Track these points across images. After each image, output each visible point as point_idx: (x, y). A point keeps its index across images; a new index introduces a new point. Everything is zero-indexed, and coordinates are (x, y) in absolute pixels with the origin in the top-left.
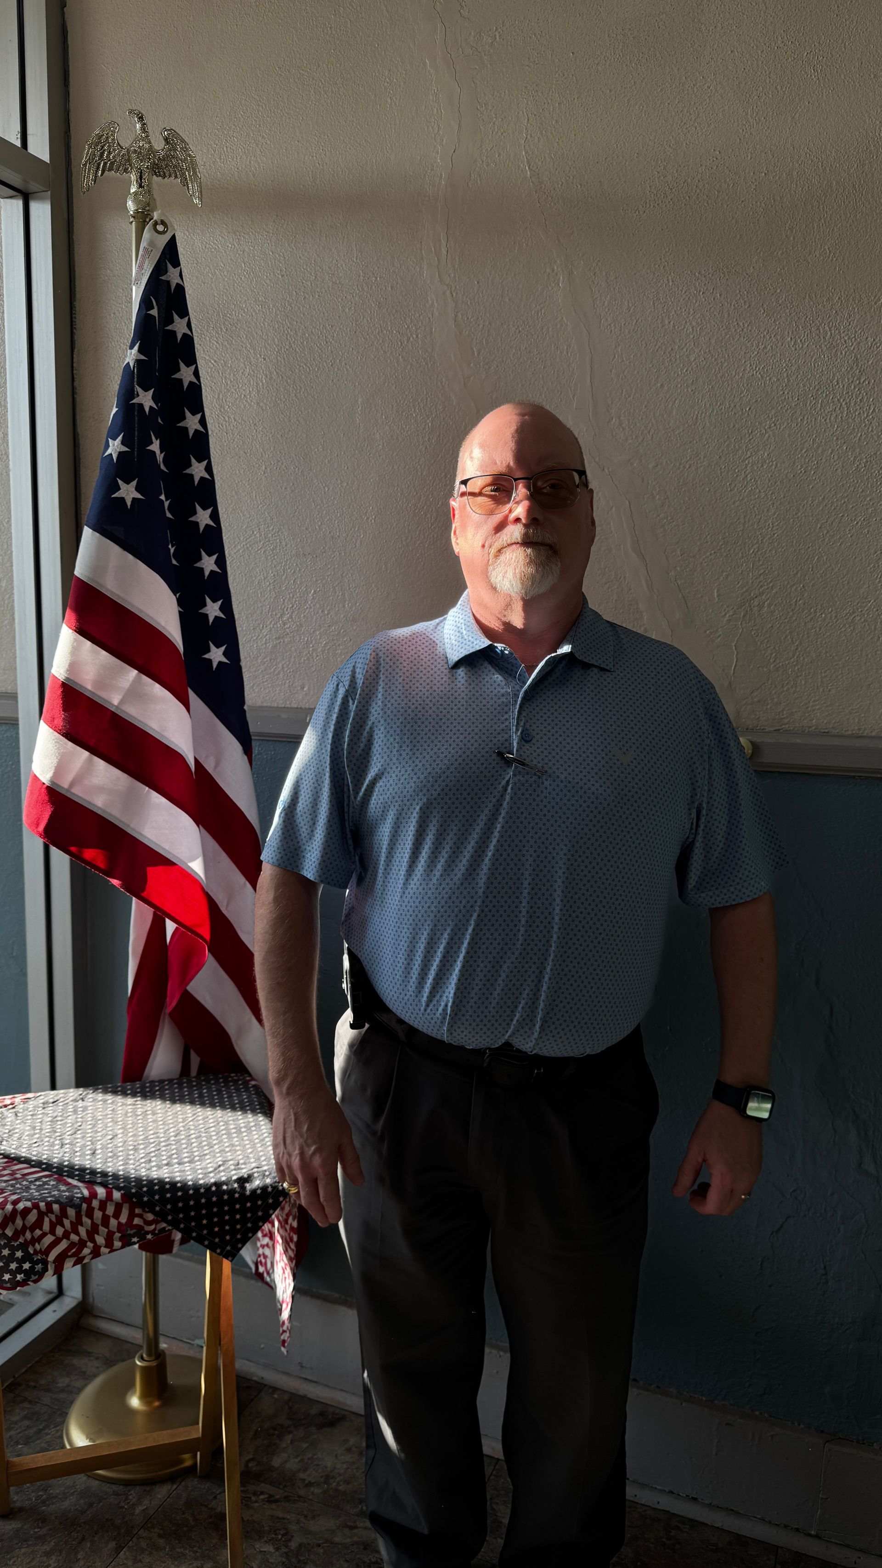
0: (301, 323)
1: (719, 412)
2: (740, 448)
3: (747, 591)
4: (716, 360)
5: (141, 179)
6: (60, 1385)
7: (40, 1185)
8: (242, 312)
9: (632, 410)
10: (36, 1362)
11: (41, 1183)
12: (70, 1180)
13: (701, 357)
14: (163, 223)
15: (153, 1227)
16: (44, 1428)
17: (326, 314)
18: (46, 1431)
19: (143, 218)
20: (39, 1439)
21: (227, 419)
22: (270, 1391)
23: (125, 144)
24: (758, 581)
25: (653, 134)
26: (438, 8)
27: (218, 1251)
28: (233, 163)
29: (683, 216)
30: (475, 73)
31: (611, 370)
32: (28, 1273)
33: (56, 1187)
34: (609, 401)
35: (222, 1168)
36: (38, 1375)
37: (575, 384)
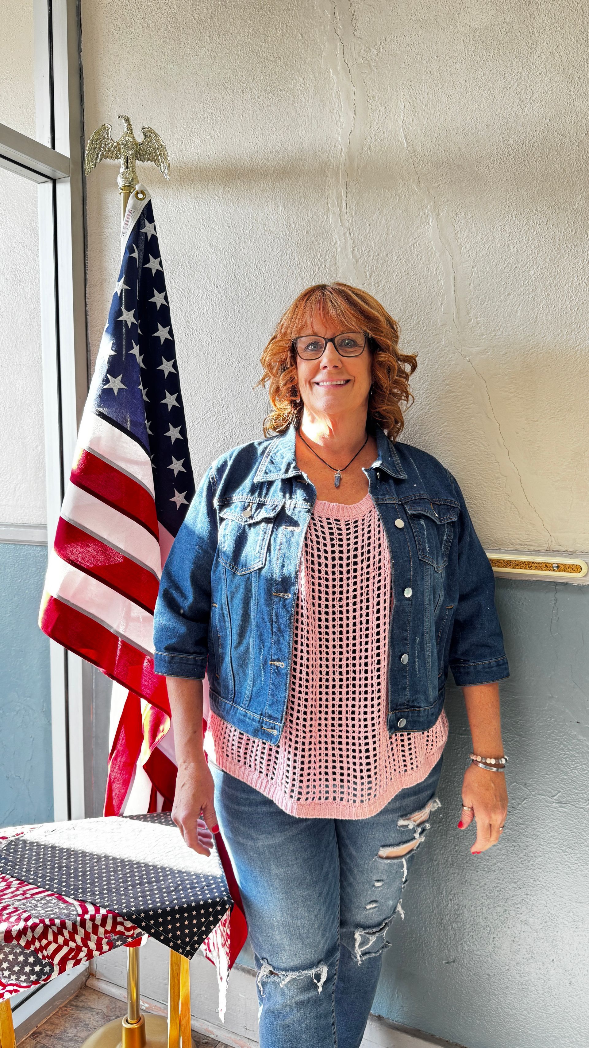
0: (242, 260)
1: (554, 312)
4: (550, 274)
5: (127, 162)
6: (70, 1035)
7: (45, 904)
8: (201, 254)
9: (486, 313)
10: (54, 1015)
11: (45, 902)
12: (67, 899)
13: (539, 272)
14: (142, 192)
15: (132, 932)
17: (260, 253)
19: (129, 189)
21: (191, 330)
23: (117, 139)
25: (499, 110)
26: (338, 33)
27: (181, 951)
28: (195, 150)
29: (523, 168)
30: (365, 76)
31: (470, 284)
32: (39, 974)
33: (57, 905)
34: (469, 306)
35: (180, 887)
36: (54, 1026)
37: (442, 296)
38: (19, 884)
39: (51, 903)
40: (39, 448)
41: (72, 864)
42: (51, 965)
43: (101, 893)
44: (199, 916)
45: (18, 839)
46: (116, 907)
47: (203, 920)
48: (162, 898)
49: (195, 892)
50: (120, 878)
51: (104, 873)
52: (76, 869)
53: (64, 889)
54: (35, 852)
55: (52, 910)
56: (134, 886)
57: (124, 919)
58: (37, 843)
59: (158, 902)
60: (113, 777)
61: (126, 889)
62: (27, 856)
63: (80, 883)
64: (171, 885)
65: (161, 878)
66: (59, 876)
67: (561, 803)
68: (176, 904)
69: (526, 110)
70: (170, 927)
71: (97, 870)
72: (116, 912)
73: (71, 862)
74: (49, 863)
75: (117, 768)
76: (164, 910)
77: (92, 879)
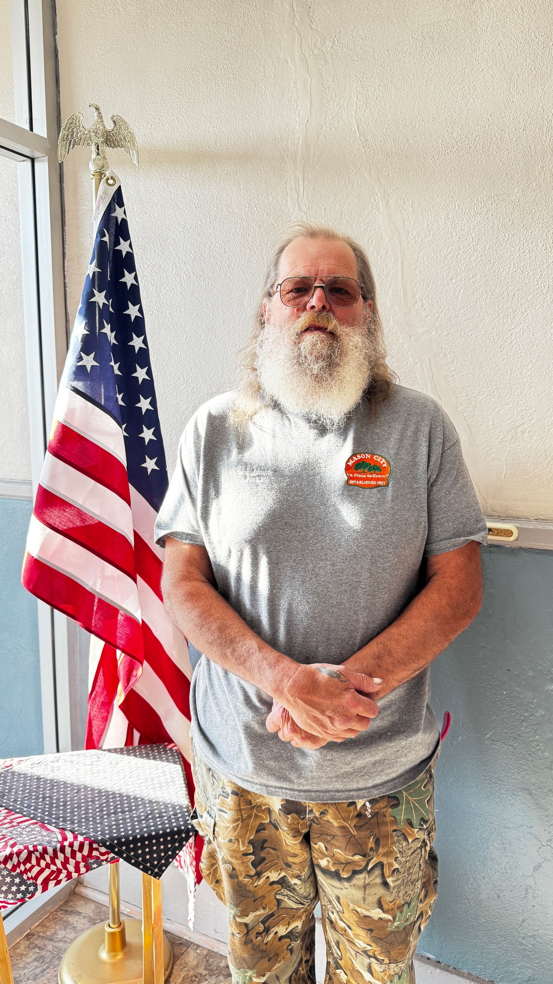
1: (492, 297)
2: (507, 322)
3: (513, 421)
4: (489, 260)
5: (98, 149)
6: (59, 936)
7: (29, 831)
9: (430, 296)
10: (46, 918)
11: (30, 829)
12: (49, 827)
13: (479, 259)
14: (112, 178)
16: (47, 968)
17: (224, 233)
18: (48, 970)
19: (100, 174)
20: (43, 976)
21: (161, 303)
22: (195, 947)
24: (521, 414)
25: (444, 104)
26: (296, 24)
27: (150, 872)
28: (163, 134)
29: (465, 160)
30: (321, 67)
31: (416, 269)
32: (24, 893)
33: (40, 833)
34: (415, 290)
35: (150, 816)
36: (45, 929)
37: (391, 278)
38: (6, 813)
39: (35, 831)
40: (24, 410)
41: (55, 794)
42: (35, 885)
43: (80, 822)
44: (165, 843)
45: (8, 770)
46: (92, 835)
47: (169, 846)
48: (133, 826)
49: (162, 821)
50: (97, 808)
51: (83, 803)
52: (58, 800)
53: (46, 818)
54: (22, 783)
55: (36, 838)
56: (109, 815)
57: (99, 845)
58: (24, 774)
59: (129, 830)
60: (92, 716)
61: (102, 818)
62: (14, 787)
63: (61, 812)
64: (142, 814)
65: (133, 808)
66: (43, 806)
67: (493, 741)
68: (146, 832)
69: (469, 105)
70: (140, 852)
71: (76, 800)
72: (92, 839)
73: (54, 793)
74: (34, 794)
75: (96, 707)
76: (135, 838)
77: (72, 809)
